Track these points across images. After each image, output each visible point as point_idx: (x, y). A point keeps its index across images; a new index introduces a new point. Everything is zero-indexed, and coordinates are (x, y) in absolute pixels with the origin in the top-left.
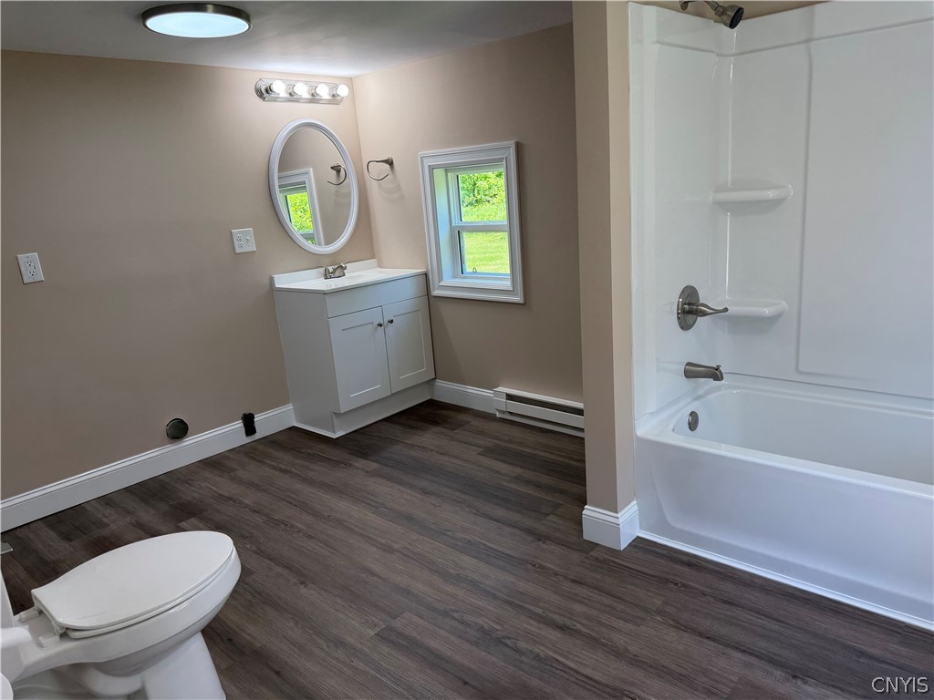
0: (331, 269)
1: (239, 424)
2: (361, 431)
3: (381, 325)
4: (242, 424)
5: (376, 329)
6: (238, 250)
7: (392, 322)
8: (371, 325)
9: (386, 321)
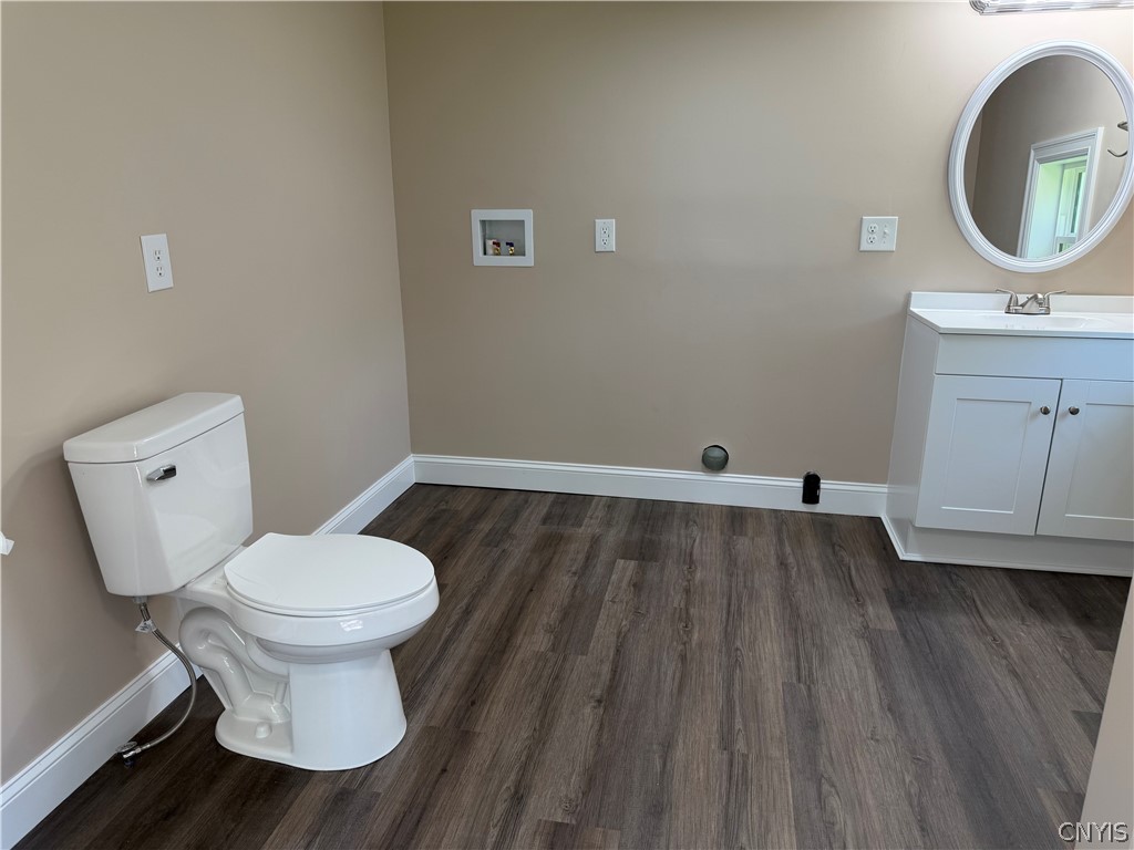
0: (1022, 299)
1: (799, 483)
2: (949, 569)
3: (1046, 411)
4: (801, 485)
5: (1034, 416)
6: (865, 246)
7: (1074, 412)
8: (1026, 407)
9: (1064, 407)
